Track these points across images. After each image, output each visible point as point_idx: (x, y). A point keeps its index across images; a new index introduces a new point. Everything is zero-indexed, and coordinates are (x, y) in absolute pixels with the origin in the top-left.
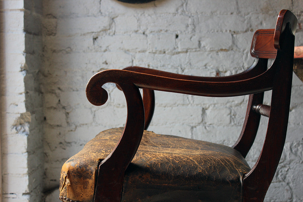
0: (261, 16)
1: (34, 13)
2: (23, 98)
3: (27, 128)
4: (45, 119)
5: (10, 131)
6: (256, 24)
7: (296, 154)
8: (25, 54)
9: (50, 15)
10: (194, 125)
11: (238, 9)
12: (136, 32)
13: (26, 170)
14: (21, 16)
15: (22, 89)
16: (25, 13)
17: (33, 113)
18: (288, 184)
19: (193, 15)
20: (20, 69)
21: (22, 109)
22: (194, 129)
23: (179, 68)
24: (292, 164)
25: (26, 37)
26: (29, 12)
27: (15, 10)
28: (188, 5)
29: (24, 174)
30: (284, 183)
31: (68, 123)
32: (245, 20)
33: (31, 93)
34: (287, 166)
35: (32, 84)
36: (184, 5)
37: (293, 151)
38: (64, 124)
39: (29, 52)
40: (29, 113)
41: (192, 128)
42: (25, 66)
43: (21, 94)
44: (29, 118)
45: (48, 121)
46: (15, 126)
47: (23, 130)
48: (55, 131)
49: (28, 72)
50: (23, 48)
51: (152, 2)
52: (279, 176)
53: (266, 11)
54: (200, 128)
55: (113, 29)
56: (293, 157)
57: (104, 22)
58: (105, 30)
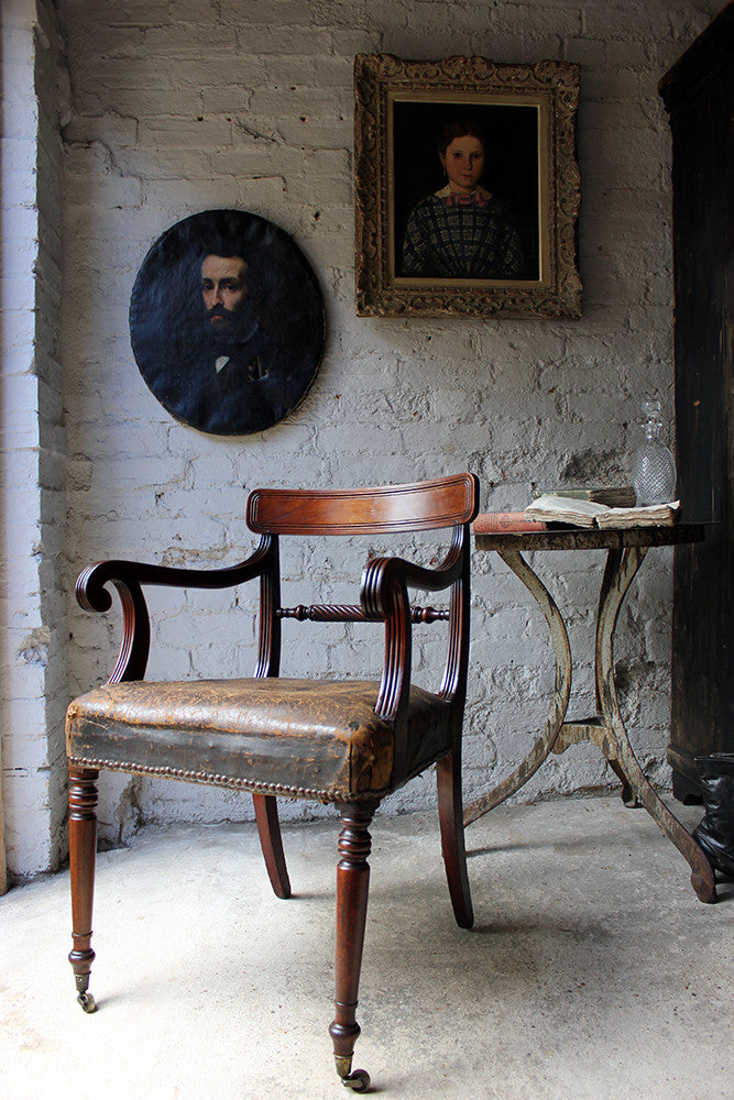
0: (442, 459)
1: (55, 454)
2: (37, 601)
3: (44, 655)
4: (71, 636)
5: (15, 661)
6: (434, 471)
7: (501, 687)
8: (40, 525)
9: (80, 454)
10: (332, 643)
11: (403, 446)
12: (231, 484)
13: (43, 729)
14: (34, 460)
15: (36, 586)
16: (41, 453)
17: (53, 627)
18: (489, 736)
19: (328, 456)
20: (31, 552)
21: (36, 620)
22: (333, 649)
23: (305, 545)
24: (495, 703)
25: (42, 495)
26: (46, 451)
27: (25, 449)
28: (320, 439)
29: (39, 735)
30: (482, 736)
31: (111, 642)
32: (415, 465)
33: (49, 591)
34: (488, 707)
35: (52, 576)
36: (314, 439)
37: (497, 681)
38: (106, 645)
39: (47, 521)
40: (47, 628)
41: (329, 647)
42: (40, 546)
43: (34, 594)
44: (48, 636)
45: (76, 640)
46: (23, 650)
47: (37, 657)
48: (90, 658)
49: (44, 556)
50: (38, 515)
51: (259, 434)
52: (475, 724)
53: (449, 450)
54: (342, 647)
55: (191, 478)
56: (497, 691)
57: (175, 466)
58: (176, 481)
